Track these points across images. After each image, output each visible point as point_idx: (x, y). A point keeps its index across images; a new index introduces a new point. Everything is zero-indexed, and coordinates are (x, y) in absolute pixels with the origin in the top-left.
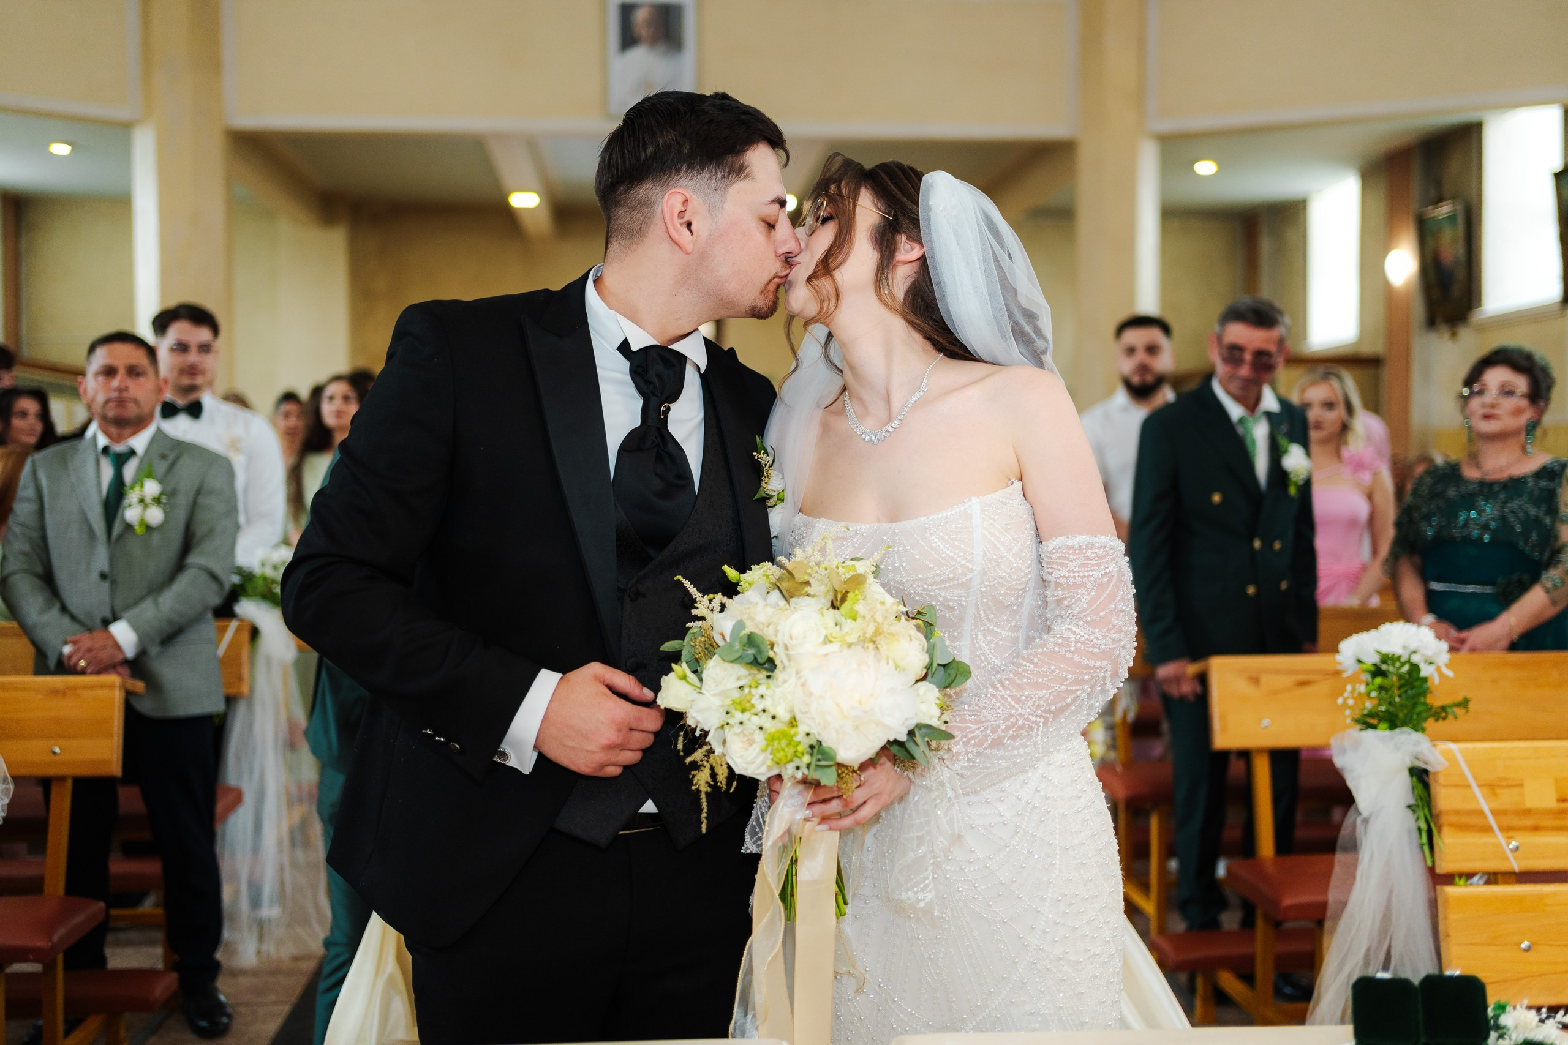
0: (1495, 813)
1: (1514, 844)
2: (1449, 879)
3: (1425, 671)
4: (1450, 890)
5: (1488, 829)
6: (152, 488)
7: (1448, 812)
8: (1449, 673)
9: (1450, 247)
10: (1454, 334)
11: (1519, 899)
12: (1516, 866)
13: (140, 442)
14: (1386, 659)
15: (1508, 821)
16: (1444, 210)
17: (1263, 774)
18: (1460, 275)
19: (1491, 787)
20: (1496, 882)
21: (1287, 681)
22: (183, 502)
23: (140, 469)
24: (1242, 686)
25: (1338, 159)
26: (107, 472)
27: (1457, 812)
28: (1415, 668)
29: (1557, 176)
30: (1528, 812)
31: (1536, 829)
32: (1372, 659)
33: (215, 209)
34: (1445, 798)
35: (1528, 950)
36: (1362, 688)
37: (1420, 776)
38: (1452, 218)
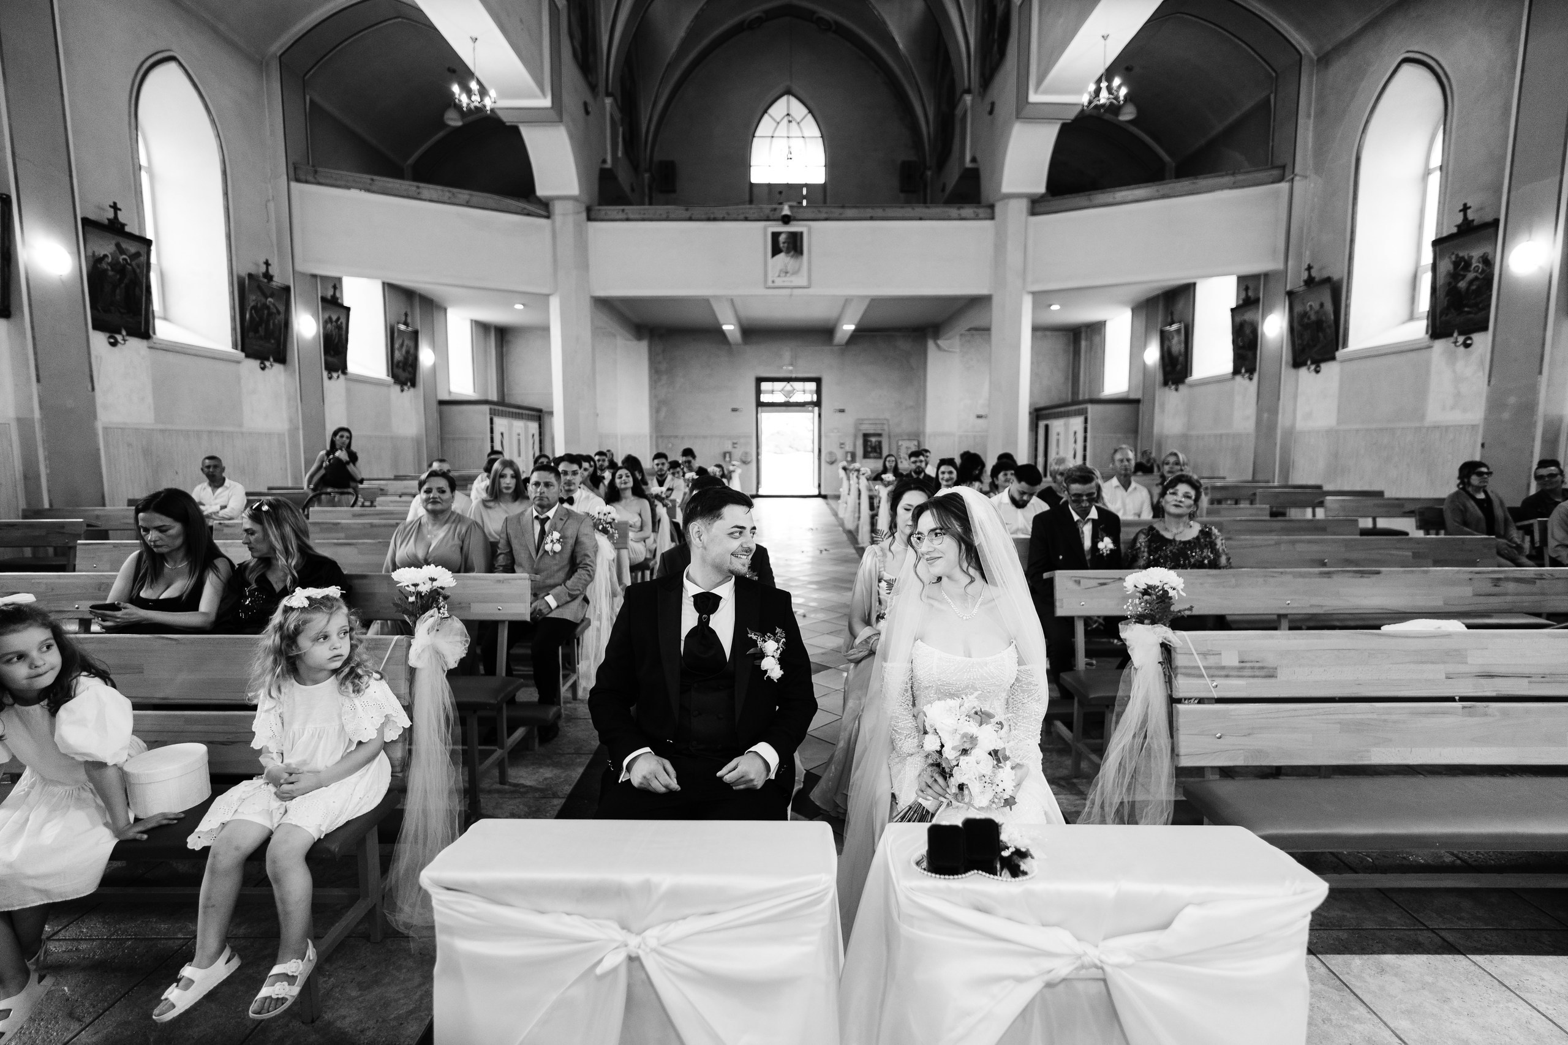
0: (1205, 668)
1: (1215, 684)
2: (1179, 701)
3: (1171, 593)
4: (1180, 706)
5: (1202, 676)
6: (556, 535)
7: (1181, 667)
8: (1184, 594)
9: (1177, 346)
10: (1177, 390)
11: (1217, 712)
12: (1216, 695)
13: (551, 513)
14: (1150, 587)
15: (1212, 672)
16: (1175, 327)
17: (1080, 629)
18: (1181, 359)
19: (1204, 655)
20: (1204, 703)
21: (1095, 583)
22: (571, 542)
23: (551, 526)
24: (1071, 585)
25: (1123, 303)
26: (537, 527)
27: (1185, 667)
28: (1166, 592)
29: (1232, 310)
30: (1223, 668)
31: (1227, 676)
32: (1142, 586)
33: (586, 334)
34: (1180, 660)
35: (1220, 738)
36: (1137, 601)
37: (1166, 649)
38: (1178, 331)
